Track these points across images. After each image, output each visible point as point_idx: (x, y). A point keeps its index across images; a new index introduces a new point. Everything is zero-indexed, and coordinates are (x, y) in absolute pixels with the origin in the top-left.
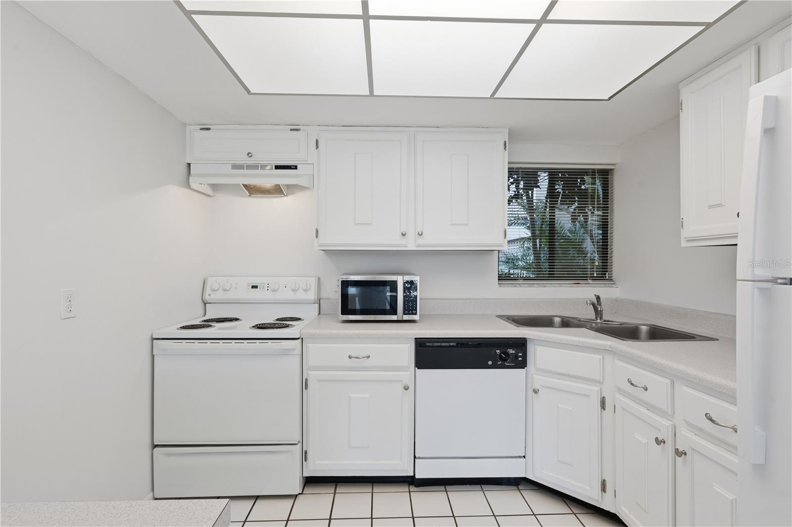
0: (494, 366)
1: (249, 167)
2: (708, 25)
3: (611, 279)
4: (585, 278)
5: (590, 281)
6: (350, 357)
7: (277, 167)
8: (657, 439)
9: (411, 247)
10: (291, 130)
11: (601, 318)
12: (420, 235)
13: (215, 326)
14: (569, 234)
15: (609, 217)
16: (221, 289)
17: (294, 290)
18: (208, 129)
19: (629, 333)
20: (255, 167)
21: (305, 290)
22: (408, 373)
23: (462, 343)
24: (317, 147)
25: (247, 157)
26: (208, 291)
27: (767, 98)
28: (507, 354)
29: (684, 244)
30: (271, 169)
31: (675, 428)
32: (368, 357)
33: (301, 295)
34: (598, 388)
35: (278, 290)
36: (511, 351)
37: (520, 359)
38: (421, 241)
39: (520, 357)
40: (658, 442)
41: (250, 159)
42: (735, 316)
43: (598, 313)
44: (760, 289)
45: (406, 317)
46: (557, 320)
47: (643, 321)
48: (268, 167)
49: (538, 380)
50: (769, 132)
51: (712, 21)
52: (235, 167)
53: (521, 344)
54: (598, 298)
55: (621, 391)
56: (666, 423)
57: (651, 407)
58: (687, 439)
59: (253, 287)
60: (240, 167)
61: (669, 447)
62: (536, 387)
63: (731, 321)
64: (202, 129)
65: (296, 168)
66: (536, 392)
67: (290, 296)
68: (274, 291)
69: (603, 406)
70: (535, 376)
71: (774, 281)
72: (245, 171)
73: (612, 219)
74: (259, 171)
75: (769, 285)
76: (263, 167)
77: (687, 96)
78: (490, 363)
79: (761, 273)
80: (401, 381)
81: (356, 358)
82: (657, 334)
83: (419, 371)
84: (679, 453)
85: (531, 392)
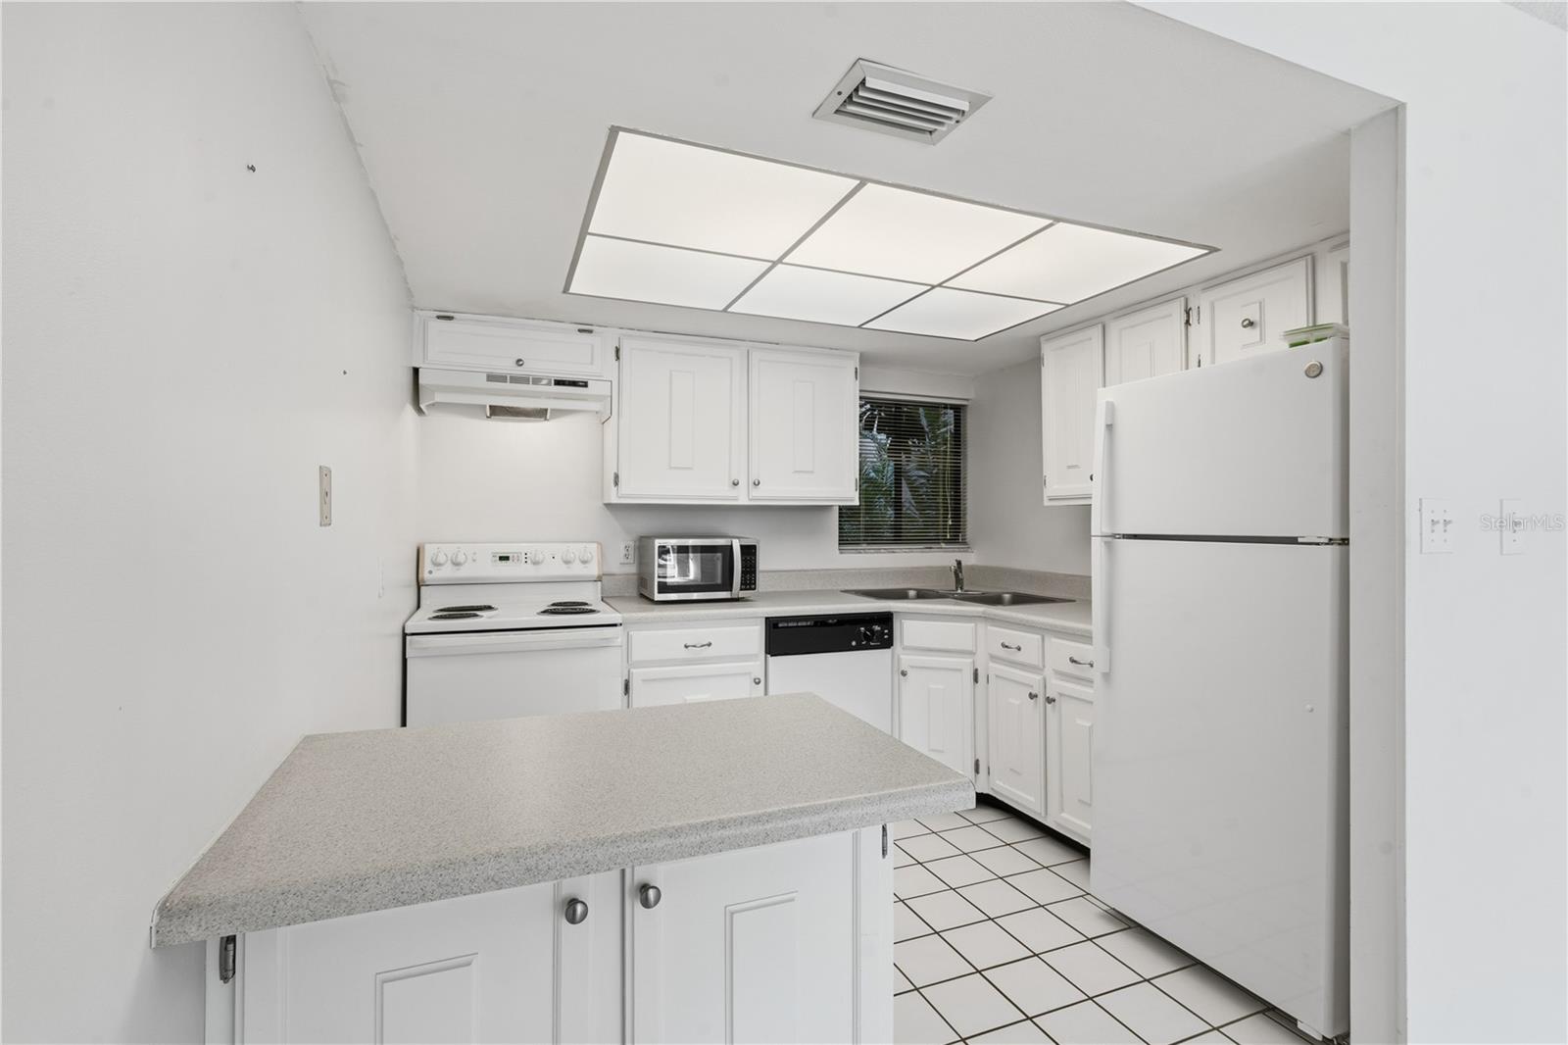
0: (859, 648)
1: (515, 380)
2: (1068, 306)
3: (964, 542)
4: (936, 541)
5: (943, 545)
6: (686, 647)
7: (558, 383)
8: (1030, 694)
9: (743, 501)
10: (579, 331)
11: (961, 589)
12: (757, 484)
13: (482, 616)
14: (873, 474)
15: (962, 465)
16: (449, 562)
17: (567, 562)
18: (450, 318)
19: (995, 600)
20: (524, 380)
21: (584, 562)
22: (758, 663)
23: (821, 622)
24: (618, 358)
25: (515, 365)
26: (427, 566)
27: (1107, 403)
28: (872, 631)
29: (1046, 503)
30: (549, 384)
31: (1045, 680)
32: (709, 645)
33: (577, 570)
34: (970, 660)
35: (542, 562)
36: (877, 628)
37: (886, 637)
38: (756, 493)
39: (886, 634)
40: (1032, 696)
41: (519, 368)
42: (1090, 577)
43: (959, 582)
44: (1106, 543)
45: (742, 594)
46: (912, 593)
47: (1007, 590)
48: (545, 382)
49: (907, 660)
50: (1110, 427)
51: (1070, 303)
52: (491, 378)
53: (886, 619)
54: (959, 563)
55: (994, 658)
56: (1039, 677)
57: (1023, 666)
58: (1056, 686)
59: (502, 558)
60: (502, 379)
61: (1041, 699)
62: (903, 668)
63: (1086, 581)
64: (439, 317)
65: (585, 385)
66: (904, 674)
67: (561, 570)
68: (536, 563)
69: (976, 680)
70: (902, 656)
71: (1114, 536)
72: (508, 386)
73: (965, 467)
74: (531, 387)
75: (1110, 539)
76: (537, 381)
77: (1049, 352)
78: (854, 643)
79: (1107, 531)
80: (750, 674)
81: (694, 646)
82: (1019, 600)
83: (771, 659)
84: (1050, 700)
85: (897, 676)
